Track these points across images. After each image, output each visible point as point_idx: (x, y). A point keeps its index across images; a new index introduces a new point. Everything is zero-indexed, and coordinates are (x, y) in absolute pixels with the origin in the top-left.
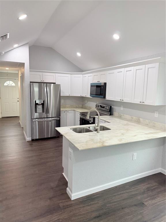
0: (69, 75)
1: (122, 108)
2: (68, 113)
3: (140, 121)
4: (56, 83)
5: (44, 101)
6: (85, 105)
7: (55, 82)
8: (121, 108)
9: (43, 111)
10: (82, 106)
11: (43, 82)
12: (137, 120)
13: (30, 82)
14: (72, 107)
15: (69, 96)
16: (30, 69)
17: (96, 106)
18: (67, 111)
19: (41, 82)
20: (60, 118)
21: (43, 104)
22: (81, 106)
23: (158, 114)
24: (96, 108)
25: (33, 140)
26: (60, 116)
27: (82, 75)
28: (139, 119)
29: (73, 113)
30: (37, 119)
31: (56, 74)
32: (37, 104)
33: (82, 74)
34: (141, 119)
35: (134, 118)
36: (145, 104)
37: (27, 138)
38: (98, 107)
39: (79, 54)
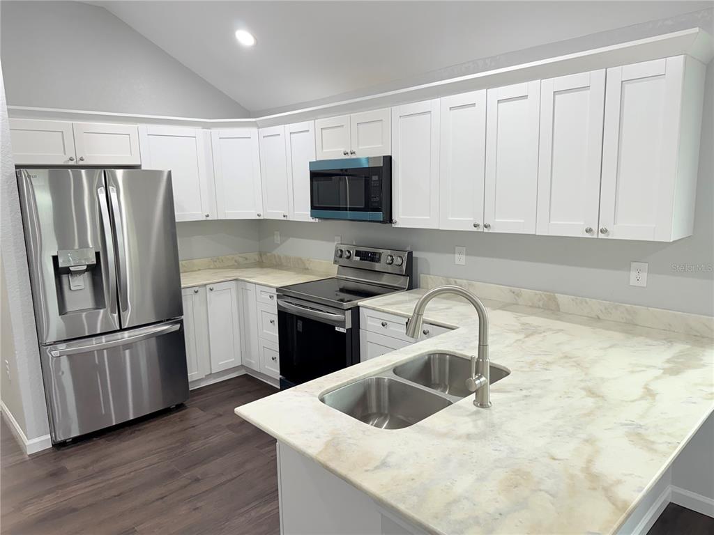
0: (198, 131)
1: (463, 257)
2: (210, 294)
3: (558, 306)
4: (143, 168)
5: (97, 254)
6: (275, 252)
7: (138, 163)
8: (457, 256)
9: (99, 302)
10: (257, 257)
11: (81, 163)
12: (541, 304)
13: (17, 167)
14: (217, 264)
15: (204, 218)
16: (7, 104)
17: (340, 254)
18: (205, 285)
19: (71, 163)
20: (181, 322)
21: (95, 270)
22: (254, 256)
23: (645, 274)
24: (335, 262)
25: (59, 446)
26: (182, 314)
27: (255, 130)
28: (555, 299)
29: (233, 292)
30: (62, 347)
31: (142, 126)
32: (67, 271)
33: (255, 124)
34: (562, 299)
35: (527, 293)
36: (610, 237)
37: (28, 443)
38: (348, 258)
39: (245, 38)
